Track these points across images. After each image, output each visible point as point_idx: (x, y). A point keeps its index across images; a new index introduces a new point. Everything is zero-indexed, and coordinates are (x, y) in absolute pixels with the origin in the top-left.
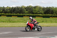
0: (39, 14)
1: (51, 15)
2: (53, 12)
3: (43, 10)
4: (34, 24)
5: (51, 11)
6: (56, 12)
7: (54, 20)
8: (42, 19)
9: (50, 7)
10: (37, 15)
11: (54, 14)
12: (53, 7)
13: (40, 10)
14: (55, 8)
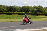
0: (3, 12)
1: (13, 12)
2: (15, 10)
3: (7, 8)
4: (28, 19)
5: (13, 9)
6: (17, 10)
7: (16, 16)
8: (6, 16)
9: (12, 6)
10: (2, 12)
11: (16, 12)
12: (15, 6)
13: (4, 8)
14: (17, 7)
